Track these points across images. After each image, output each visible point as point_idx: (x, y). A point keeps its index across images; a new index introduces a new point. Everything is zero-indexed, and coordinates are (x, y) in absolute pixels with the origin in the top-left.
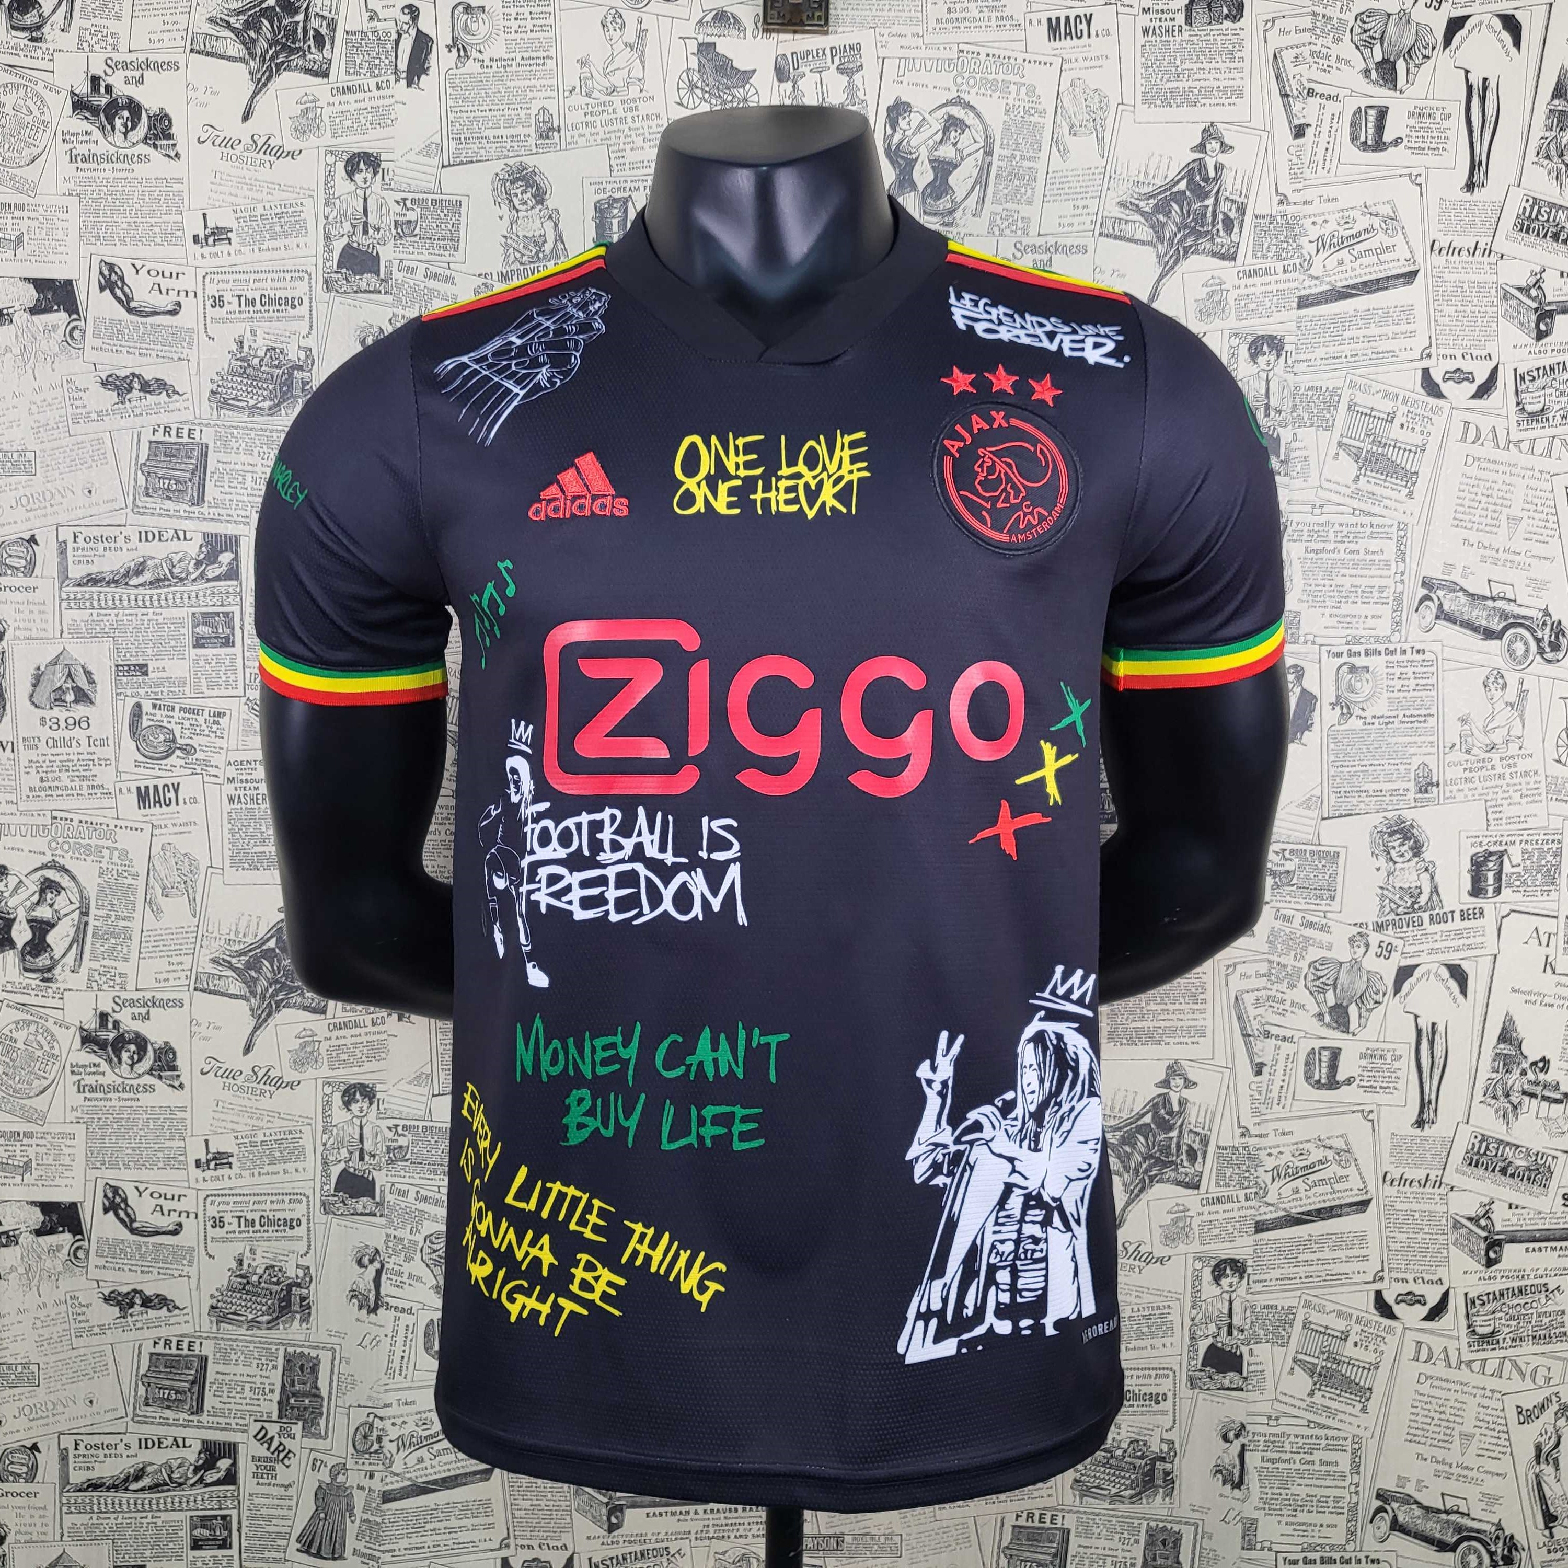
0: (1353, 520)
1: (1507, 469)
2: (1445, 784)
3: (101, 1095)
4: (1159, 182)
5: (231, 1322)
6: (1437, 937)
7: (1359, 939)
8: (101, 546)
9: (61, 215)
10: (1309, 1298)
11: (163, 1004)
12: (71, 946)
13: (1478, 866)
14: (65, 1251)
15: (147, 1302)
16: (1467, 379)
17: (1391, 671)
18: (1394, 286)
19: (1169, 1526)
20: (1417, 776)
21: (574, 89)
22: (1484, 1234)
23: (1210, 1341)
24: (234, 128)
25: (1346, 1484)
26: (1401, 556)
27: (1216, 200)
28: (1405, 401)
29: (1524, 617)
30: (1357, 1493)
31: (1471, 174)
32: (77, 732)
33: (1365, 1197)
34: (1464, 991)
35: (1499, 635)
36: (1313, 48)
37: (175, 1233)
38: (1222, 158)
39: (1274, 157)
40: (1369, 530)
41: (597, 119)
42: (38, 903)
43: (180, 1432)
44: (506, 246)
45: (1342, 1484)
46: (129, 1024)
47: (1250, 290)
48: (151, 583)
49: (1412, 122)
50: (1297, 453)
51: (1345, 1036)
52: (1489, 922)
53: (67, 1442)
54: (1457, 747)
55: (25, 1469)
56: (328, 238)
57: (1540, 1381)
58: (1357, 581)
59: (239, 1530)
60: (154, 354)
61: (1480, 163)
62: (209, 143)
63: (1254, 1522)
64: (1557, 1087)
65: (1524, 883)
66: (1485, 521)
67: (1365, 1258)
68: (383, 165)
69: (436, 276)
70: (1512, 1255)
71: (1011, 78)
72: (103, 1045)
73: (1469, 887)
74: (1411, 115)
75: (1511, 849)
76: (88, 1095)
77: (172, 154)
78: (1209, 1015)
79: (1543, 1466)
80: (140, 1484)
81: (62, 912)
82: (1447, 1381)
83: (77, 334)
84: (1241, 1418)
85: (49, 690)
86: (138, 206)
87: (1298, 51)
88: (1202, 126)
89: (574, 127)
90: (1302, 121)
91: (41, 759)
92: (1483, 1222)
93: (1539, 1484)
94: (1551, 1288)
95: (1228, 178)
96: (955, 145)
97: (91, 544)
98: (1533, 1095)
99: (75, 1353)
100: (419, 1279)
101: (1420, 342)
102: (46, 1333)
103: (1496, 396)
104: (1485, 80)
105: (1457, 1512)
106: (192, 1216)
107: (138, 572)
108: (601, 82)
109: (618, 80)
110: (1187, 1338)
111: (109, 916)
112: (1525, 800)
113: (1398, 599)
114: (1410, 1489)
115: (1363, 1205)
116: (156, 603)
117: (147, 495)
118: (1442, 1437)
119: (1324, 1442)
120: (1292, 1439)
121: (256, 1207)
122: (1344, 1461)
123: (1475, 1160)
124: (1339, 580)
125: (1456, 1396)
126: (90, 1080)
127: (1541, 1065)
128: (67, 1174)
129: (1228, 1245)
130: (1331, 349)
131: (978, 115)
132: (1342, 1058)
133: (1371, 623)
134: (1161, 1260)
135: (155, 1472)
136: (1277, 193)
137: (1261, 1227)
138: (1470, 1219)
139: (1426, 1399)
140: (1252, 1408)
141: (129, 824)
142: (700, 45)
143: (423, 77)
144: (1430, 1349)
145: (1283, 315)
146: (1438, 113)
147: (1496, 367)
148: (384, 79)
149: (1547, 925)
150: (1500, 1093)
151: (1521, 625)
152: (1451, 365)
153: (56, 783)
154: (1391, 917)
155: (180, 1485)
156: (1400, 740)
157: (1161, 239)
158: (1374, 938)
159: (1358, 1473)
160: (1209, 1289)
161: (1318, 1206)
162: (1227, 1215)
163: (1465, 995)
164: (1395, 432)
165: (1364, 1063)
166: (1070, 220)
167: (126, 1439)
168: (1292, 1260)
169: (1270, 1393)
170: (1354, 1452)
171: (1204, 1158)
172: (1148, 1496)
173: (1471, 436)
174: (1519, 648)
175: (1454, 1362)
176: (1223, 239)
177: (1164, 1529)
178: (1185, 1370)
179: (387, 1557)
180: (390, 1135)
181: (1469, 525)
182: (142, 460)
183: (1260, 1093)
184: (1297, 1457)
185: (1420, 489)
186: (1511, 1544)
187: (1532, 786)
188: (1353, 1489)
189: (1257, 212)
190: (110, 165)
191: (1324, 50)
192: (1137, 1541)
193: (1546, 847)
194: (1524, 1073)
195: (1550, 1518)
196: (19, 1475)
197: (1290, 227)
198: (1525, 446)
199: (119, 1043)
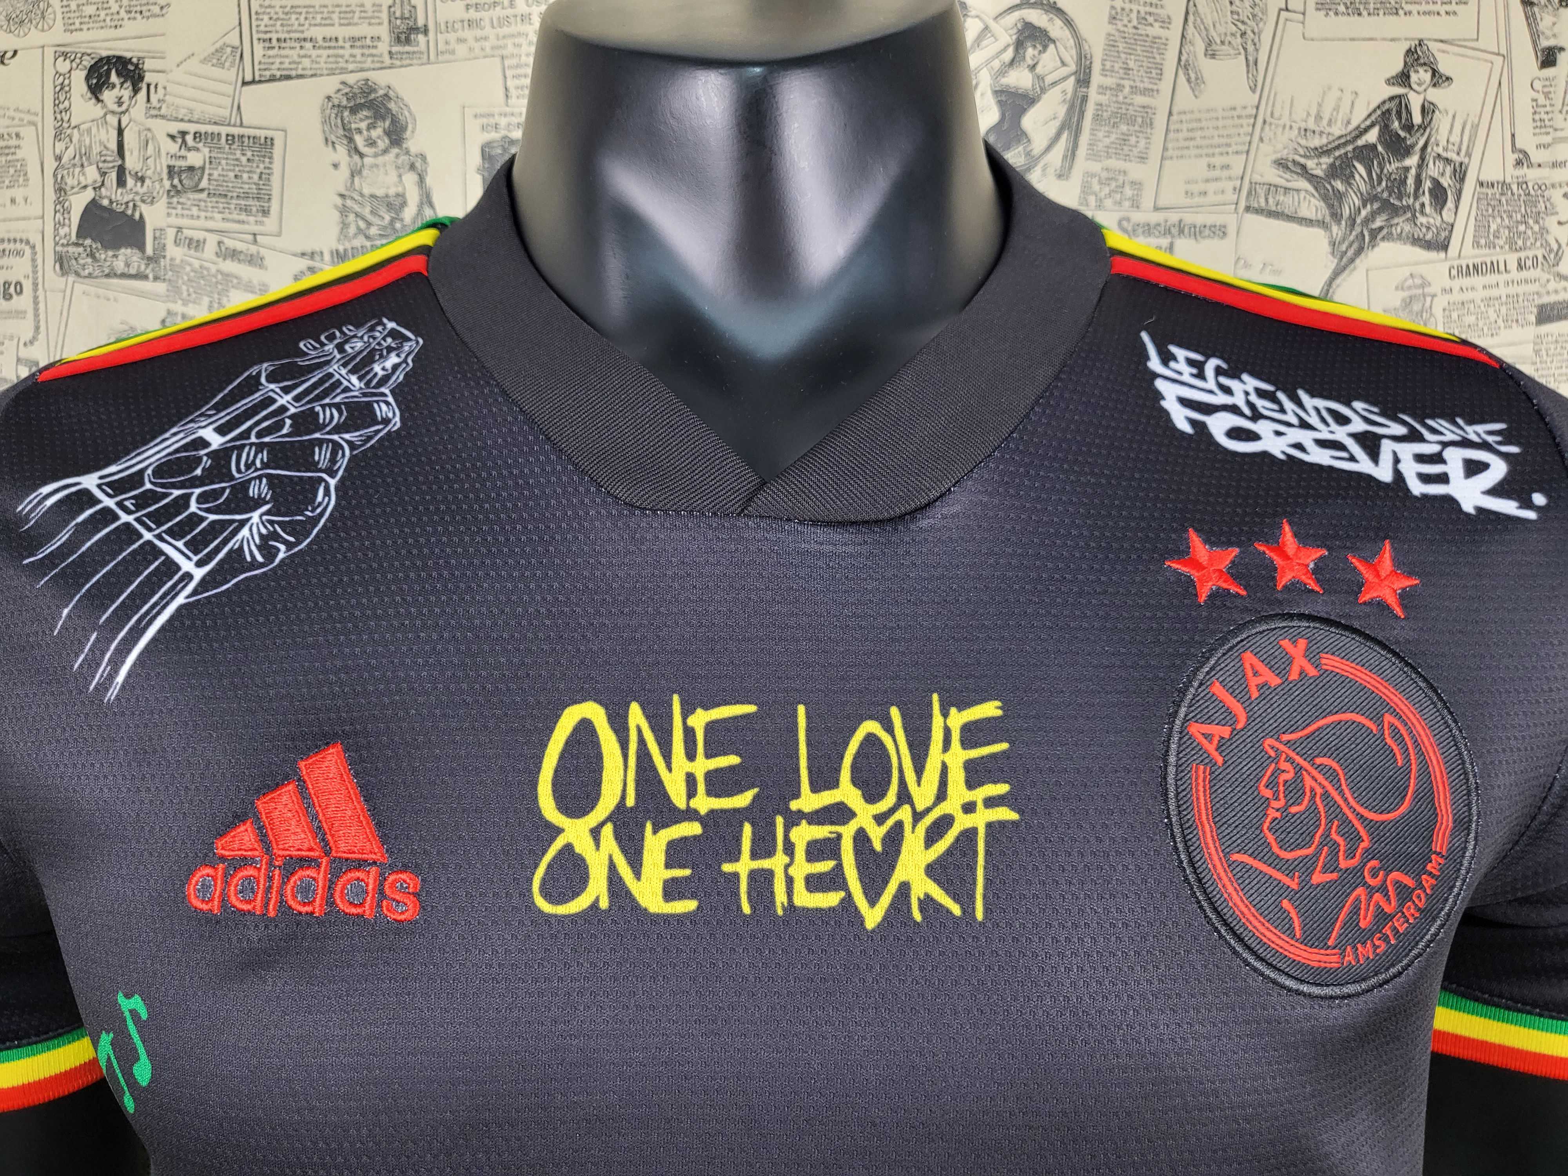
4: (1337, 130)
27: (1422, 158)
38: (1434, 95)
41: (485, 15)
44: (344, 211)
47: (1468, 296)
56: (60, 190)
68: (148, 77)
69: (234, 255)
88: (1406, 46)
89: (449, 27)
90: (1551, 43)
95: (1442, 125)
96: (1033, 68)
136: (1514, 148)
157: (1336, 217)
166: (1202, 187)
189: (1483, 178)
197: (1530, 200)
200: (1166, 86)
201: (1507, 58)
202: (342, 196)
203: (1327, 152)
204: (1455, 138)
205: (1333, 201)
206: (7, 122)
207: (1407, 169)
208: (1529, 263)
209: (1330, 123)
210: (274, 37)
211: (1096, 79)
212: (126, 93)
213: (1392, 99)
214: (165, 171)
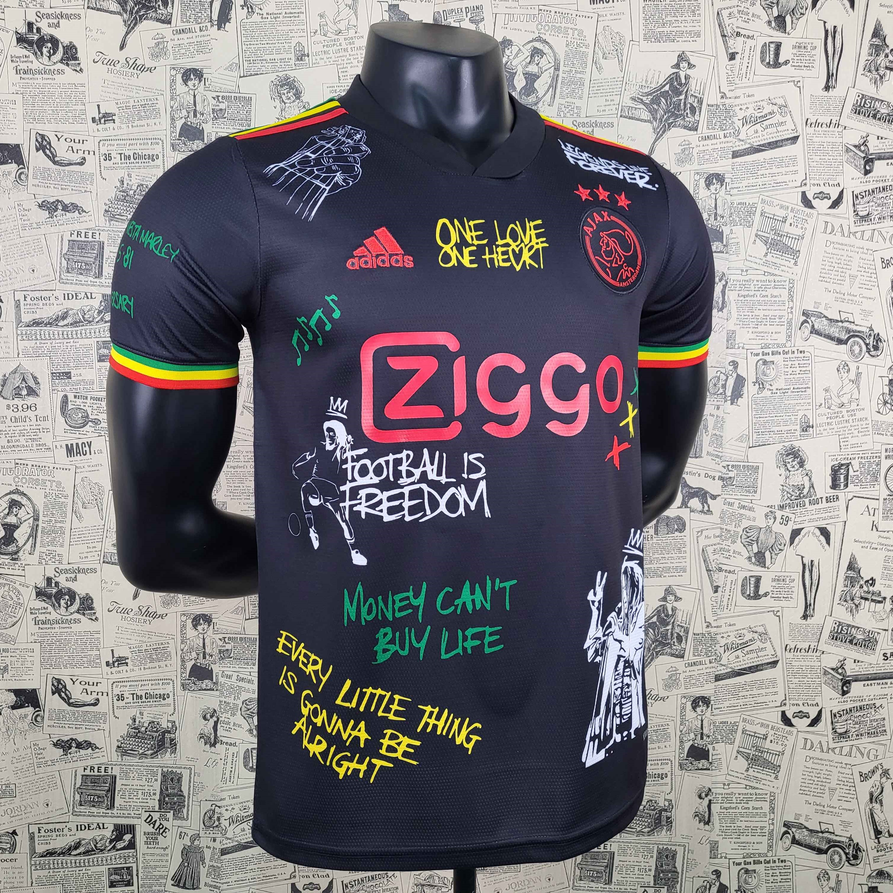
0: (764, 278)
1: (849, 248)
2: (817, 426)
3: (49, 626)
5: (129, 755)
6: (813, 512)
7: (770, 515)
8: (41, 303)
9: (11, 106)
10: (745, 717)
11: (85, 571)
12: (28, 539)
13: (835, 472)
14: (30, 717)
15: (79, 746)
16: (826, 198)
17: (786, 363)
18: (786, 145)
19: (669, 847)
20: (801, 421)
21: (316, 31)
22: (841, 677)
23: (691, 743)
24: (115, 54)
25: (767, 819)
26: (791, 298)
27: (686, 96)
28: (792, 210)
29: (859, 332)
30: (773, 824)
31: (828, 81)
32: (29, 413)
33: (775, 659)
34: (828, 543)
35: (845, 342)
36: (739, 8)
37: (95, 704)
38: (689, 72)
39: (718, 71)
40: (773, 284)
42: (8, 514)
43: (101, 820)
45: (765, 819)
46: (64, 583)
48: (71, 324)
49: (795, 51)
50: (733, 241)
51: (763, 569)
52: (842, 503)
53: (34, 829)
54: (823, 405)
55: (9, 846)
57: (872, 757)
58: (767, 313)
59: (137, 875)
60: (70, 188)
61: (833, 74)
62: (100, 62)
63: (716, 842)
64: (879, 594)
65: (861, 481)
66: (837, 278)
67: (776, 693)
70: (856, 688)
71: (569, 25)
72: (49, 596)
73: (830, 484)
74: (794, 47)
75: (853, 462)
76: (41, 626)
77: (78, 69)
78: (688, 560)
79: (874, 804)
80: (78, 851)
81: (23, 519)
82: (821, 760)
83: (23, 177)
84: (708, 785)
85: (11, 388)
86: (58, 100)
87: (731, 10)
90: (733, 51)
91: (8, 429)
92: (840, 671)
93: (872, 814)
94: (877, 705)
96: (537, 64)
97: (35, 302)
98: (866, 599)
99: (37, 777)
100: (240, 726)
101: (800, 177)
102: (19, 765)
103: (842, 207)
104: (835, 27)
105: (828, 832)
106: (105, 694)
107: (64, 318)
108: (332, 27)
109: (342, 26)
110: (678, 742)
111: (51, 521)
112: (861, 434)
113: (790, 323)
114: (802, 821)
115: (774, 664)
116: (75, 336)
117: (68, 272)
118: (819, 791)
119: (754, 797)
120: (737, 795)
121: (143, 688)
122: (766, 807)
123: (835, 636)
124: (757, 313)
125: (827, 767)
126: (42, 617)
127: (871, 582)
128: (29, 672)
129: (700, 689)
130: (751, 181)
131: (551, 47)
132: (762, 581)
133: (775, 336)
134: (663, 699)
135: (87, 844)
136: (720, 92)
137: (718, 678)
138: (833, 669)
139: (810, 770)
140: (714, 779)
141: (62, 467)
142: (390, 6)
143: (227, 23)
144: (812, 742)
145: (724, 162)
146: (809, 46)
147: (843, 190)
148: (204, 25)
149: (873, 504)
150: (848, 598)
151: (857, 336)
152: (818, 190)
153: (17, 443)
154: (788, 501)
155: (102, 850)
156: (792, 402)
157: (655, 119)
158: (779, 514)
159: (773, 813)
160: (690, 714)
161: (750, 665)
162: (699, 672)
163: (829, 545)
164: (786, 228)
165: (774, 584)
167: (69, 825)
168: (736, 696)
169: (724, 771)
170: (771, 801)
171: (686, 640)
172: (658, 832)
173: (829, 230)
174: (856, 349)
175: (825, 750)
176: (690, 119)
177: (667, 849)
178: (677, 760)
179: (225, 886)
180: (221, 643)
181: (829, 280)
182: (64, 251)
183: (717, 603)
184: (740, 806)
185: (800, 260)
186: (857, 848)
187: (864, 426)
188: (771, 822)
190: (41, 76)
191: (745, 10)
192: (652, 857)
193: (872, 460)
194: (861, 587)
195: (878, 833)
196: (5, 849)
197: (727, 111)
198: (859, 235)
199: (59, 595)
200: (588, 70)
201: (716, 57)
202: (278, 119)
203: (651, 94)
204: (698, 88)
205: (654, 113)
206: (153, 94)
207: (681, 100)
208: (728, 135)
209: (651, 83)
210: (251, 59)
211: (562, 68)
212: (197, 82)
213: (673, 73)
214: (211, 111)
